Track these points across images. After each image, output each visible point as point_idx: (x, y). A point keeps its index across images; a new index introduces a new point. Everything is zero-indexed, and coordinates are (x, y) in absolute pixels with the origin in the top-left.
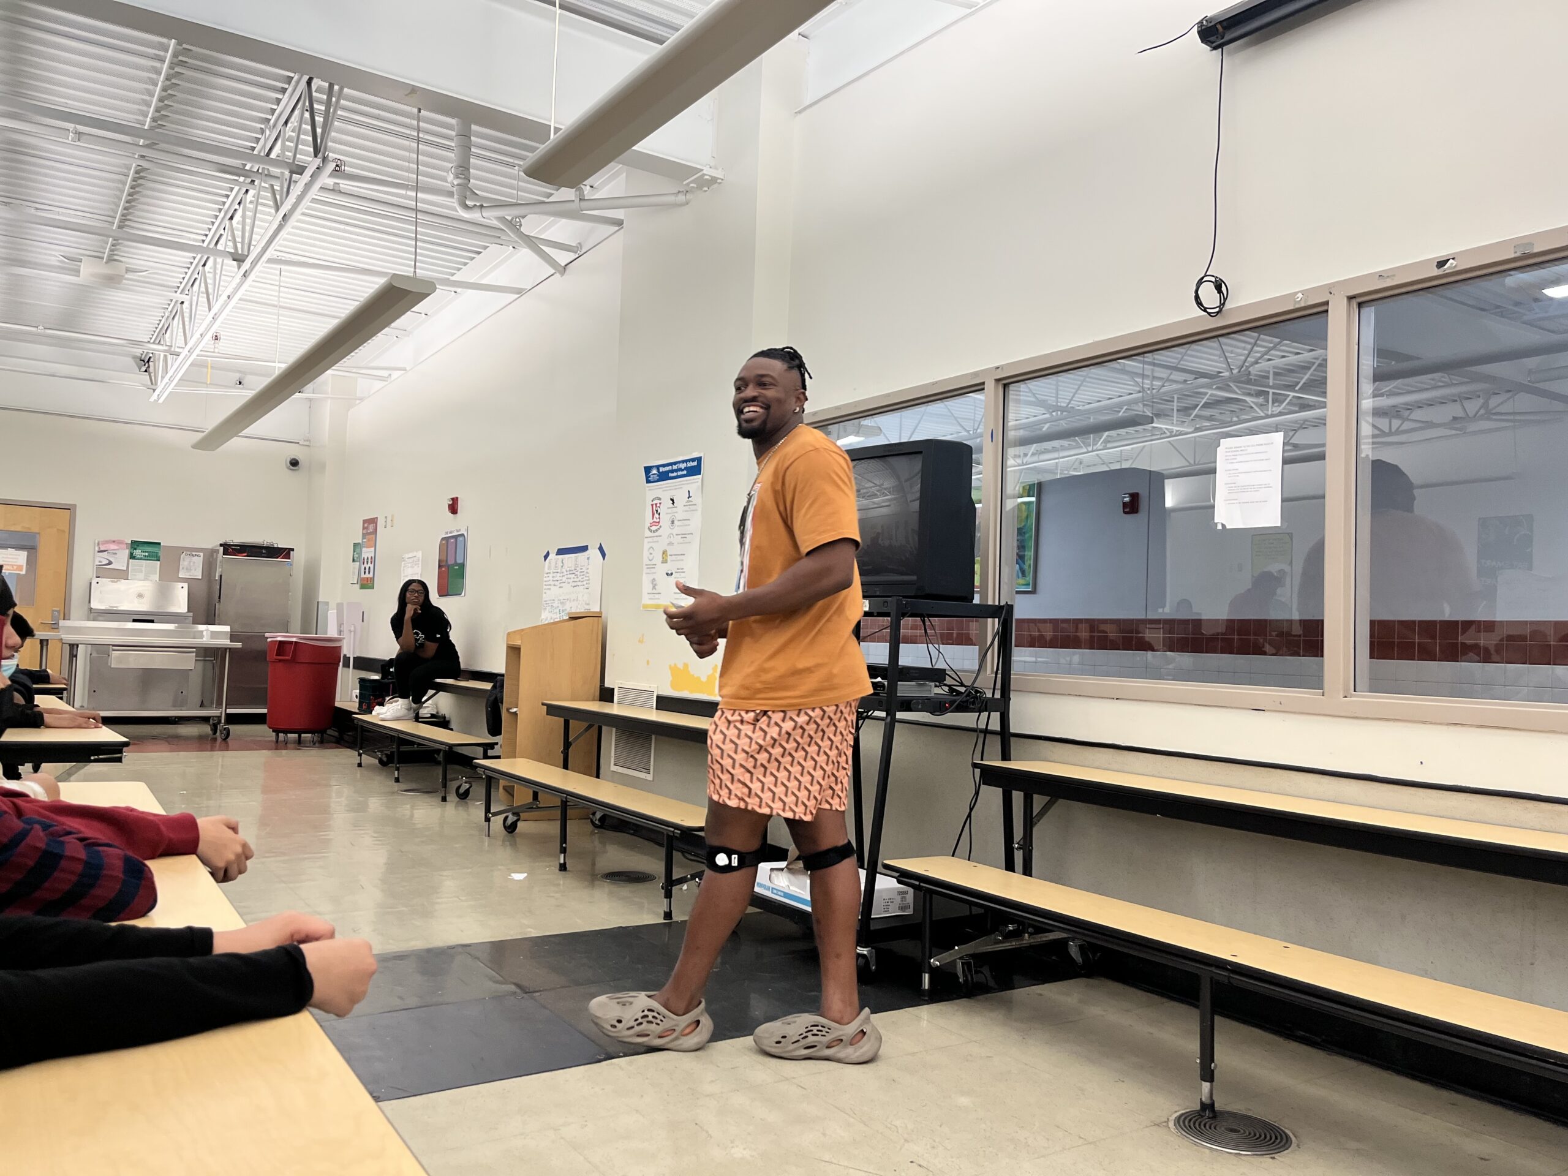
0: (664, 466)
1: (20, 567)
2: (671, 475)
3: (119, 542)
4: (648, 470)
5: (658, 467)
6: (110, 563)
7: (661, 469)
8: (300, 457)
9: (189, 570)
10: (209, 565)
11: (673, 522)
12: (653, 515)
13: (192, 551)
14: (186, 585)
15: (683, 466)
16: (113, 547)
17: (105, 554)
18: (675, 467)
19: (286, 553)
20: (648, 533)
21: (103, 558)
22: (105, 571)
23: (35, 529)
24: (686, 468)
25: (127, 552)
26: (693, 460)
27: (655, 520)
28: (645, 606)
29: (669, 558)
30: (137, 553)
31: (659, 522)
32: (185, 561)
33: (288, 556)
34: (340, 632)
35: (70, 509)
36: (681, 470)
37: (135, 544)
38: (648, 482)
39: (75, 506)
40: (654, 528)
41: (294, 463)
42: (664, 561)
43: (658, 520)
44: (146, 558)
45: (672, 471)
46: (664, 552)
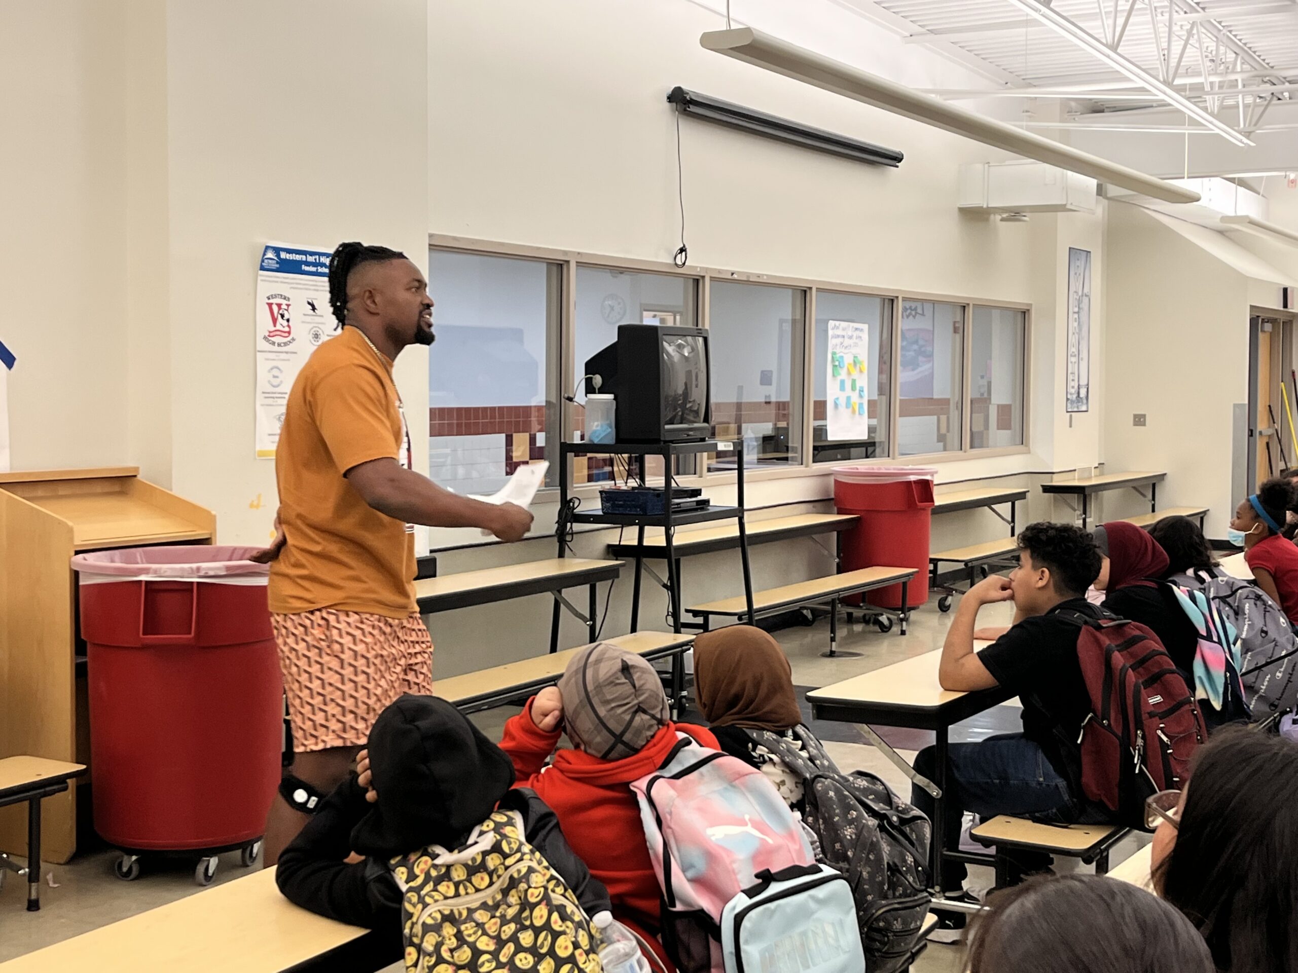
0: (289, 251)
2: (304, 268)
5: (277, 250)
7: (283, 255)
12: (275, 321)
18: (311, 259)
20: (262, 345)
27: (279, 327)
31: (289, 333)
36: (321, 265)
43: (287, 329)
45: (308, 264)
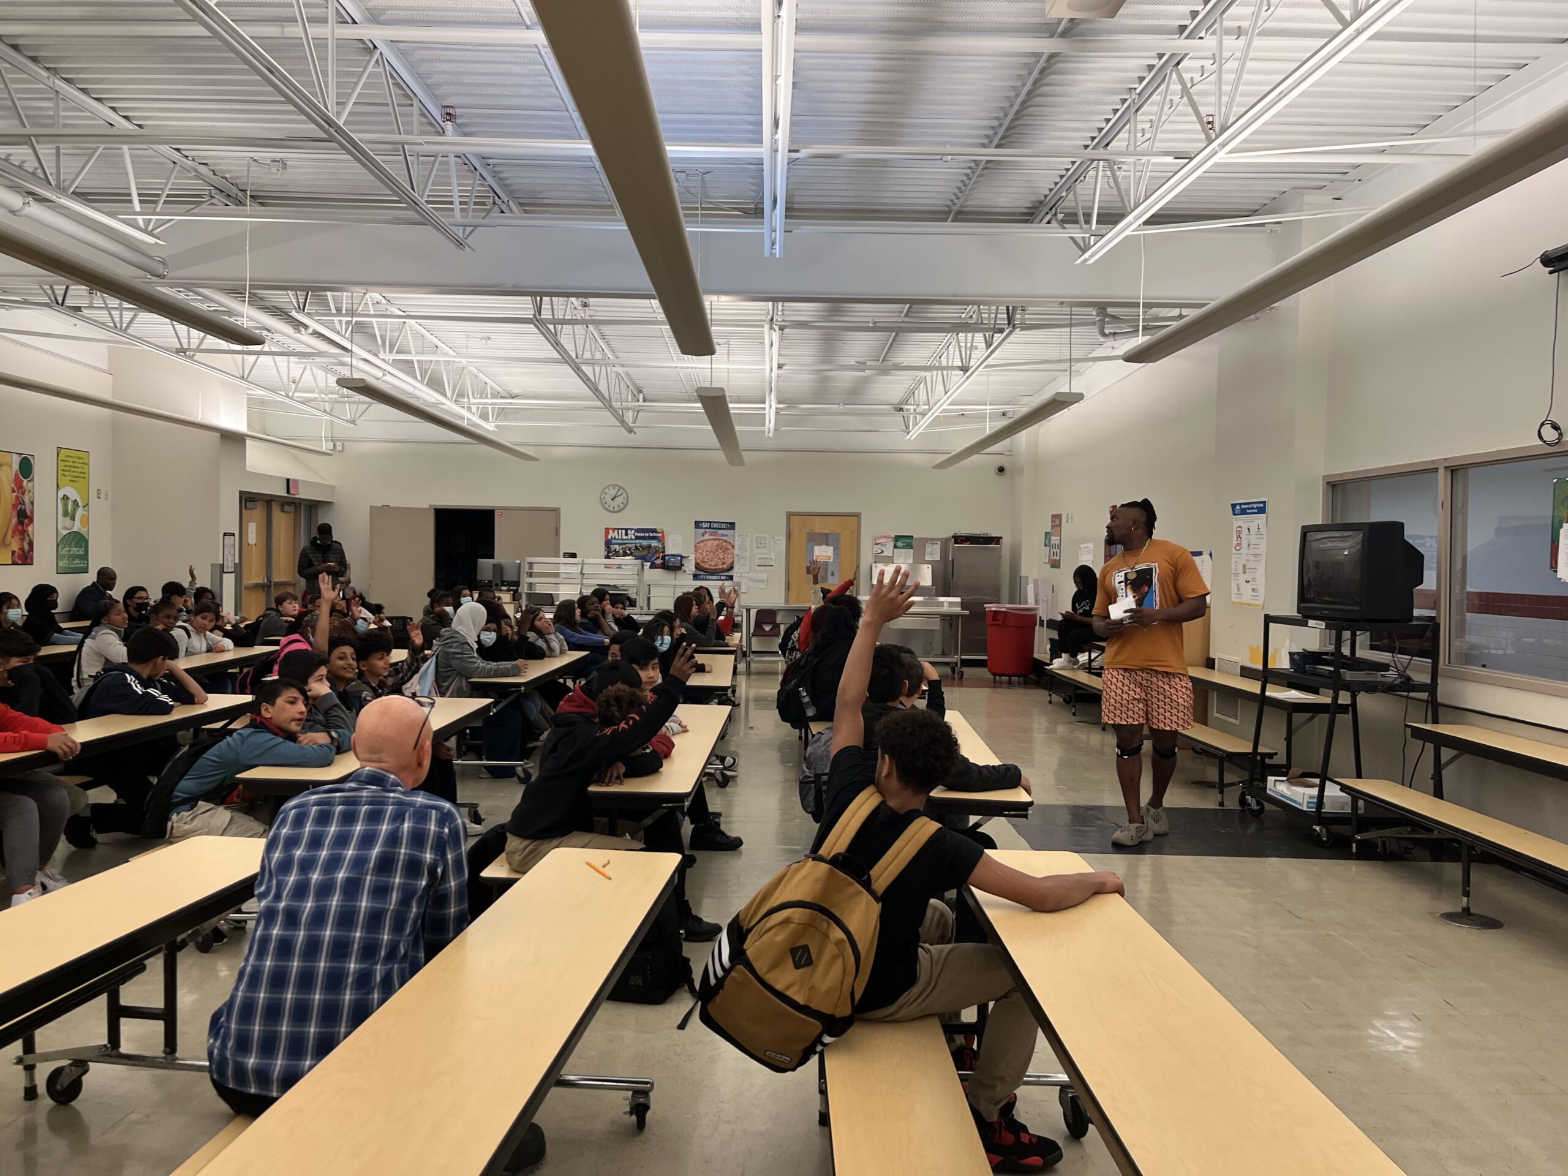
0: (1244, 504)
1: (829, 557)
2: (1248, 511)
3: (888, 537)
4: (1234, 506)
5: (1240, 504)
6: (882, 552)
7: (1243, 506)
8: (1006, 466)
9: (931, 554)
10: (944, 552)
11: (1249, 545)
12: (1237, 538)
13: (933, 541)
14: (930, 566)
15: (1255, 506)
16: (883, 540)
17: (879, 546)
18: (1250, 506)
19: (997, 540)
20: (1234, 551)
21: (878, 549)
22: (879, 558)
23: (838, 531)
24: (1257, 508)
25: (892, 544)
26: (1261, 502)
27: (1238, 542)
28: (1233, 603)
29: (1247, 571)
30: (899, 544)
31: (1241, 544)
32: (929, 548)
33: (998, 543)
34: (1037, 602)
35: (857, 516)
36: (1253, 508)
37: (897, 538)
38: (1234, 514)
39: (860, 513)
40: (1238, 548)
41: (1001, 470)
42: (1244, 572)
43: (1240, 542)
44: (904, 547)
45: (1249, 509)
46: (1244, 566)
